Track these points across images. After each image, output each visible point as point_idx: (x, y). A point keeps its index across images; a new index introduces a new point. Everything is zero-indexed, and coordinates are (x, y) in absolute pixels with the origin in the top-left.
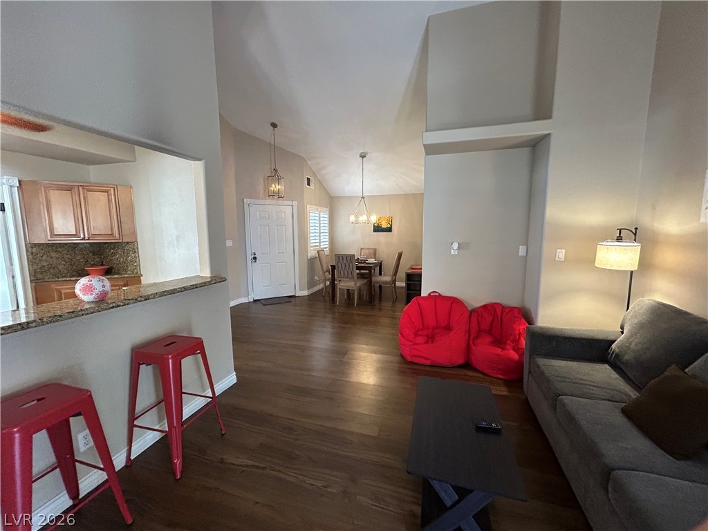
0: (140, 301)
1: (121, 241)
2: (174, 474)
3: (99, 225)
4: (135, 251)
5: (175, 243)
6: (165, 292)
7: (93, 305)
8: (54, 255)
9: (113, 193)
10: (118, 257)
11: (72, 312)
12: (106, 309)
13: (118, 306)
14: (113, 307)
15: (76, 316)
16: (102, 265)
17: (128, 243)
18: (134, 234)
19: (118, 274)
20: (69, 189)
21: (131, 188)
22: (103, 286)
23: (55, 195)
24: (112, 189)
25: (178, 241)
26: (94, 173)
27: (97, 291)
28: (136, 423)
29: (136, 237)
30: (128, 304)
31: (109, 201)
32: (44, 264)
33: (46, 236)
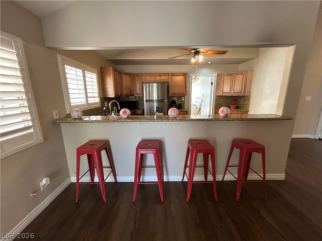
0: (239, 120)
1: (244, 95)
2: (236, 198)
3: (237, 89)
4: (249, 100)
5: (269, 96)
6: (251, 119)
7: (223, 118)
8: (222, 100)
9: (245, 74)
10: (242, 102)
11: (216, 119)
12: (226, 120)
13: (230, 120)
14: (228, 120)
15: (217, 121)
16: (236, 105)
17: (246, 96)
18: (250, 92)
19: (240, 109)
20: (230, 75)
21: (253, 71)
22: (227, 111)
23: (226, 77)
24: (245, 73)
25: (270, 96)
26: (241, 67)
27: (225, 113)
28: (228, 168)
29: (250, 94)
30: (234, 120)
31: (243, 78)
32: (219, 103)
33: (221, 93)
